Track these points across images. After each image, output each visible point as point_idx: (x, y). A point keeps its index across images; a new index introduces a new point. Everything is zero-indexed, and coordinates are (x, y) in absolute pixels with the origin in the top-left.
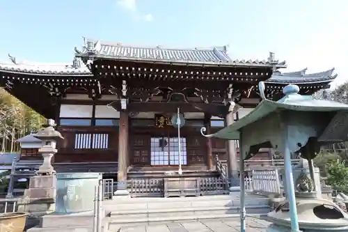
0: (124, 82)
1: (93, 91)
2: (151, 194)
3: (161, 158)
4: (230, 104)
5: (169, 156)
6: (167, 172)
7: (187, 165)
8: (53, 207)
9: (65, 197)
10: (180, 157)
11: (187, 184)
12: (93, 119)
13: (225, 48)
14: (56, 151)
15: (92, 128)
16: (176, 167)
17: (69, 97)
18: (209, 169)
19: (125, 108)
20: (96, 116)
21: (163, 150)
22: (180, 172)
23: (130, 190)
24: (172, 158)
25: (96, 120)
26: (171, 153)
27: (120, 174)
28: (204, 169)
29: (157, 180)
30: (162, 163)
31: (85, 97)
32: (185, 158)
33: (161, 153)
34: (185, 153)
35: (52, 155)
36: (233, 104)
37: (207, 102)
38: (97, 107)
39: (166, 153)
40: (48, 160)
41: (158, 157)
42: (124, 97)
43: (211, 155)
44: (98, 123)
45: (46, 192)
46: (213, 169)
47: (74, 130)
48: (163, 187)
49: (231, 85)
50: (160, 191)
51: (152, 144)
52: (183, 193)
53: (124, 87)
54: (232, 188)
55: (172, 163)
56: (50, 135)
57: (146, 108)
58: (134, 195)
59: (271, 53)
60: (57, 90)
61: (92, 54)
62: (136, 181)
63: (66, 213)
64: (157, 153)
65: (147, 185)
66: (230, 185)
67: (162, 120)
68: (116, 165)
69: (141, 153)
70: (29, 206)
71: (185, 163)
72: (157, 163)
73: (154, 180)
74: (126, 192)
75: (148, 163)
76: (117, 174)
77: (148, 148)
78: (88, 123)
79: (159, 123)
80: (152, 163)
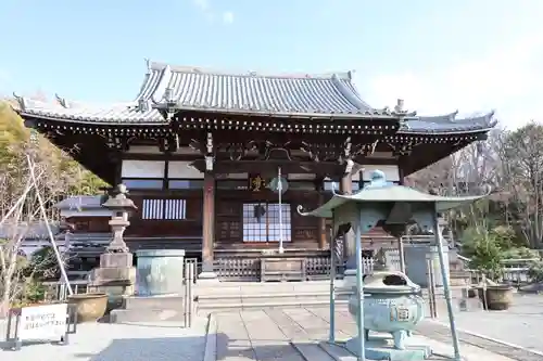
0: (210, 135)
1: (166, 142)
2: (245, 278)
3: (257, 232)
4: (347, 163)
5: (267, 229)
6: (264, 250)
7: (292, 242)
8: (130, 290)
9: (149, 277)
10: (281, 231)
11: (290, 265)
12: (166, 180)
13: (349, 74)
14: (128, 223)
15: (165, 192)
16: (276, 244)
17: (134, 150)
18: (320, 246)
19: (211, 169)
20: (169, 177)
21: (259, 222)
22: (281, 250)
23: (218, 273)
24: (271, 232)
25: (170, 182)
26: (271, 226)
27: (206, 252)
28: (314, 247)
29: (252, 261)
30: (257, 239)
31: (155, 150)
32: (289, 232)
33: (257, 226)
34: (289, 226)
35: (124, 228)
36: (351, 163)
37: (317, 160)
38: (170, 163)
39: (264, 226)
40: (119, 234)
41: (252, 231)
42: (209, 155)
43: (324, 228)
44: (172, 185)
45: (120, 273)
46: (326, 247)
47: (142, 194)
48: (259, 270)
49: (349, 139)
50: (255, 274)
51: (245, 214)
52: (284, 277)
53: (210, 142)
54: (348, 271)
55: (271, 239)
56: (123, 204)
57: (237, 168)
58: (223, 279)
59: (399, 101)
60: (117, 140)
61: (172, 105)
62: (226, 262)
63: (151, 294)
64: (251, 226)
65: (239, 267)
66: (346, 268)
67: (258, 182)
68: (201, 242)
69: (229, 226)
70: (103, 288)
71: (290, 239)
72: (251, 239)
73: (248, 261)
74: (213, 274)
75: (239, 239)
76: (201, 253)
77: (239, 219)
78: (159, 185)
79: (254, 187)
80: (245, 239)
